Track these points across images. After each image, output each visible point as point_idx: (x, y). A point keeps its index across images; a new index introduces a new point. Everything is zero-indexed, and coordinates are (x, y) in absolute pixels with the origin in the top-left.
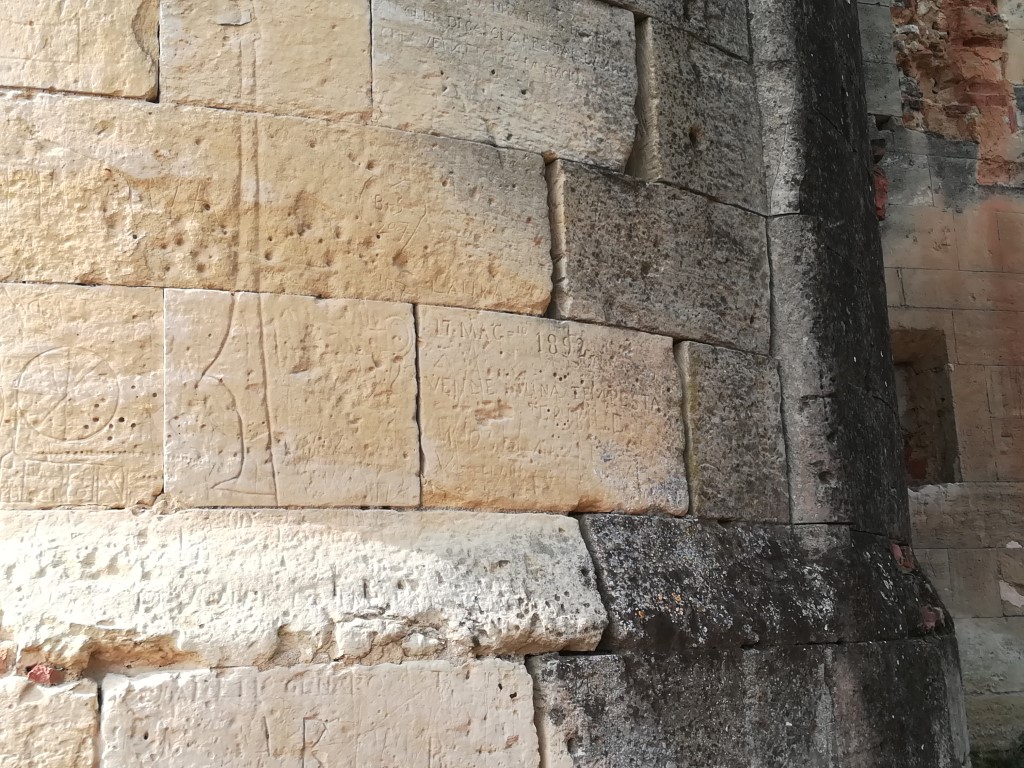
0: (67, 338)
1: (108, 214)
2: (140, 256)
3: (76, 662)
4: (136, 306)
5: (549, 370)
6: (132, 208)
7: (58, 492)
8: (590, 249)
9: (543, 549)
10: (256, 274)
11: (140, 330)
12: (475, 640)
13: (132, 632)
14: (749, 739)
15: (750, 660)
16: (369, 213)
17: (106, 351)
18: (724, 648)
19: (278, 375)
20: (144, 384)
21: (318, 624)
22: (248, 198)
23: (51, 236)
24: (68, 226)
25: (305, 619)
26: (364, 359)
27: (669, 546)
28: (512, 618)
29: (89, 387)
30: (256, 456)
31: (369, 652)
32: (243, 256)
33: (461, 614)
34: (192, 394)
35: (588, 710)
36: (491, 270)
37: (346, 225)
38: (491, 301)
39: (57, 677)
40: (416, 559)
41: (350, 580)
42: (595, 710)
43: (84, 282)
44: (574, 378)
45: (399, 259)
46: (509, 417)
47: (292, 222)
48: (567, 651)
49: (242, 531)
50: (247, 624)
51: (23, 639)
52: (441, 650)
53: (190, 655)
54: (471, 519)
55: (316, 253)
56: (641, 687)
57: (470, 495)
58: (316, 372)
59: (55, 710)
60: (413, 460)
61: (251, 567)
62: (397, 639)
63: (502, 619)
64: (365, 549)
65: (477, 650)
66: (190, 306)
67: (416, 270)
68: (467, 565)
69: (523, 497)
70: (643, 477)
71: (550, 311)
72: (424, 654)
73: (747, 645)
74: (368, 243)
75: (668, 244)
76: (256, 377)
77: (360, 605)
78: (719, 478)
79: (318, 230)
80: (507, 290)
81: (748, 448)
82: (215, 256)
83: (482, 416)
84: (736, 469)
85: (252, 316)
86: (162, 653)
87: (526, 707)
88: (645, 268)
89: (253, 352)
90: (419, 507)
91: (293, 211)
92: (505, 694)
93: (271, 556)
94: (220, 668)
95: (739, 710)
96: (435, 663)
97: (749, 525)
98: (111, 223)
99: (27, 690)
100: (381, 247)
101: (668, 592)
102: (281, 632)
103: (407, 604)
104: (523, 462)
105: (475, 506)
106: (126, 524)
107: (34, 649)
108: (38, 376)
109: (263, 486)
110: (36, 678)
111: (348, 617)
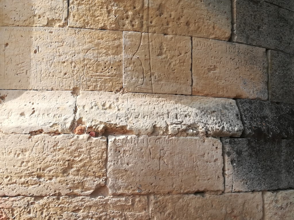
0: (98, 44)
1: (108, 9)
2: (117, 22)
3: (102, 131)
4: (116, 36)
5: (229, 57)
6: (115, 8)
7: (96, 86)
8: (243, 21)
9: (226, 108)
10: (148, 27)
11: (117, 43)
12: (207, 132)
13: (116, 124)
14: (283, 164)
15: (284, 142)
16: (180, 10)
17: (108, 48)
18: (277, 139)
19: (153, 57)
20: (118, 58)
21: (164, 125)
22: (146, 5)
23: (93, 16)
24: (97, 13)
25: (160, 124)
26: (177, 53)
27: (262, 109)
28: (217, 127)
29: (103, 58)
30: (147, 79)
31: (178, 133)
32: (145, 22)
33: (203, 125)
34: (130, 61)
35: (237, 153)
36: (214, 28)
37: (173, 13)
38: (213, 36)
39: (97, 135)
40: (190, 109)
41: (172, 114)
42: (239, 153)
43: (102, 29)
44: (236, 60)
45: (188, 24)
46: (217, 71)
47: (158, 12)
48: (232, 137)
49: (143, 99)
50: (145, 124)
51: (88, 125)
52: (197, 134)
53: (130, 131)
54: (205, 99)
55: (165, 21)
56: (252, 148)
57: (205, 92)
58: (164, 56)
59: (96, 144)
60: (190, 82)
61: (146, 109)
62: (185, 130)
63: (214, 126)
64: (177, 106)
65: (207, 134)
66: (130, 36)
67: (192, 27)
68: (205, 112)
69: (220, 93)
70: (255, 89)
71: (230, 40)
72: (192, 135)
73: (283, 138)
74: (179, 19)
75: (266, 21)
76: (147, 57)
77: (175, 121)
78: (277, 90)
79: (165, 15)
80: (218, 33)
81: (286, 82)
82: (137, 22)
83: (209, 70)
84: (282, 88)
85: (146, 39)
86: (123, 130)
87: (220, 151)
88: (259, 27)
89: (147, 50)
90: (191, 95)
91: (158, 9)
92: (214, 147)
93: (151, 106)
94: (138, 135)
95: (280, 156)
96: (195, 138)
97: (285, 104)
98: (109, 12)
99: (89, 138)
100: (182, 20)
101: (261, 122)
102: (154, 127)
103: (188, 121)
104: (221, 84)
105: (207, 95)
106: (113, 96)
107: (90, 127)
108: (90, 55)
109: (149, 87)
110: (91, 135)
111: (172, 124)
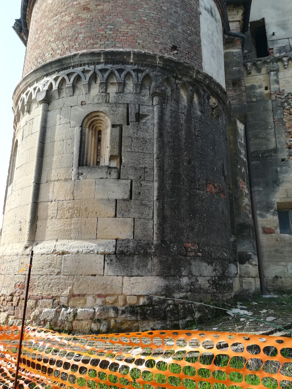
0: (65, 223)
2: (71, 215)
4: (70, 220)
5: (113, 223)
6: (71, 211)
7: (63, 238)
8: (120, 209)
9: (110, 243)
10: (81, 216)
11: (71, 222)
12: (97, 253)
13: (66, 251)
14: (134, 265)
15: (136, 257)
16: (93, 208)
17: (68, 225)
18: (132, 255)
19: (82, 226)
20: (71, 228)
21: (82, 250)
22: (81, 208)
23: (64, 214)
24: (65, 213)
25: (81, 250)
26: (91, 224)
27: (128, 243)
28: (102, 250)
29: (66, 228)
30: (80, 234)
31: (86, 253)
32: (80, 214)
33: (97, 250)
34: (74, 228)
35: (110, 260)
36: (107, 213)
37: (91, 210)
38: (106, 216)
39: (60, 254)
40: (94, 244)
41: (86, 246)
42: (111, 260)
43: (67, 218)
44: (117, 224)
45: (96, 213)
46: (108, 229)
47: (85, 210)
48: (109, 254)
49: (77, 242)
50: (75, 250)
52: (94, 253)
54: (102, 240)
55: (88, 213)
56: (118, 259)
57: (102, 238)
58: (86, 225)
59: (59, 257)
60: (96, 234)
61: (77, 245)
62: (89, 252)
63: (101, 250)
64: (89, 243)
65: (98, 253)
66: (75, 220)
67: (98, 214)
68: (99, 245)
69: (109, 238)
70: (126, 235)
71: (116, 216)
72: (92, 254)
73: (136, 255)
74: (93, 212)
75: (133, 207)
76: (80, 226)
77: (87, 249)
78: (139, 235)
79: (88, 211)
80: (109, 215)
81: (145, 231)
82: (78, 215)
83: (104, 229)
84: (143, 234)
85: (81, 220)
86: (68, 253)
87: (103, 259)
88: (129, 210)
89: (80, 224)
90: (96, 239)
91: (85, 209)
92: (100, 258)
93: (79, 244)
94: (72, 254)
95: (133, 262)
96: (93, 255)
97: (144, 241)
98: (69, 212)
99: (57, 256)
100: (94, 212)
101: (125, 248)
102: (78, 251)
103: (91, 249)
104: (109, 234)
105: (103, 239)
106: (68, 241)
107: (58, 252)
108: (62, 227)
109: (80, 237)
111: (85, 250)
